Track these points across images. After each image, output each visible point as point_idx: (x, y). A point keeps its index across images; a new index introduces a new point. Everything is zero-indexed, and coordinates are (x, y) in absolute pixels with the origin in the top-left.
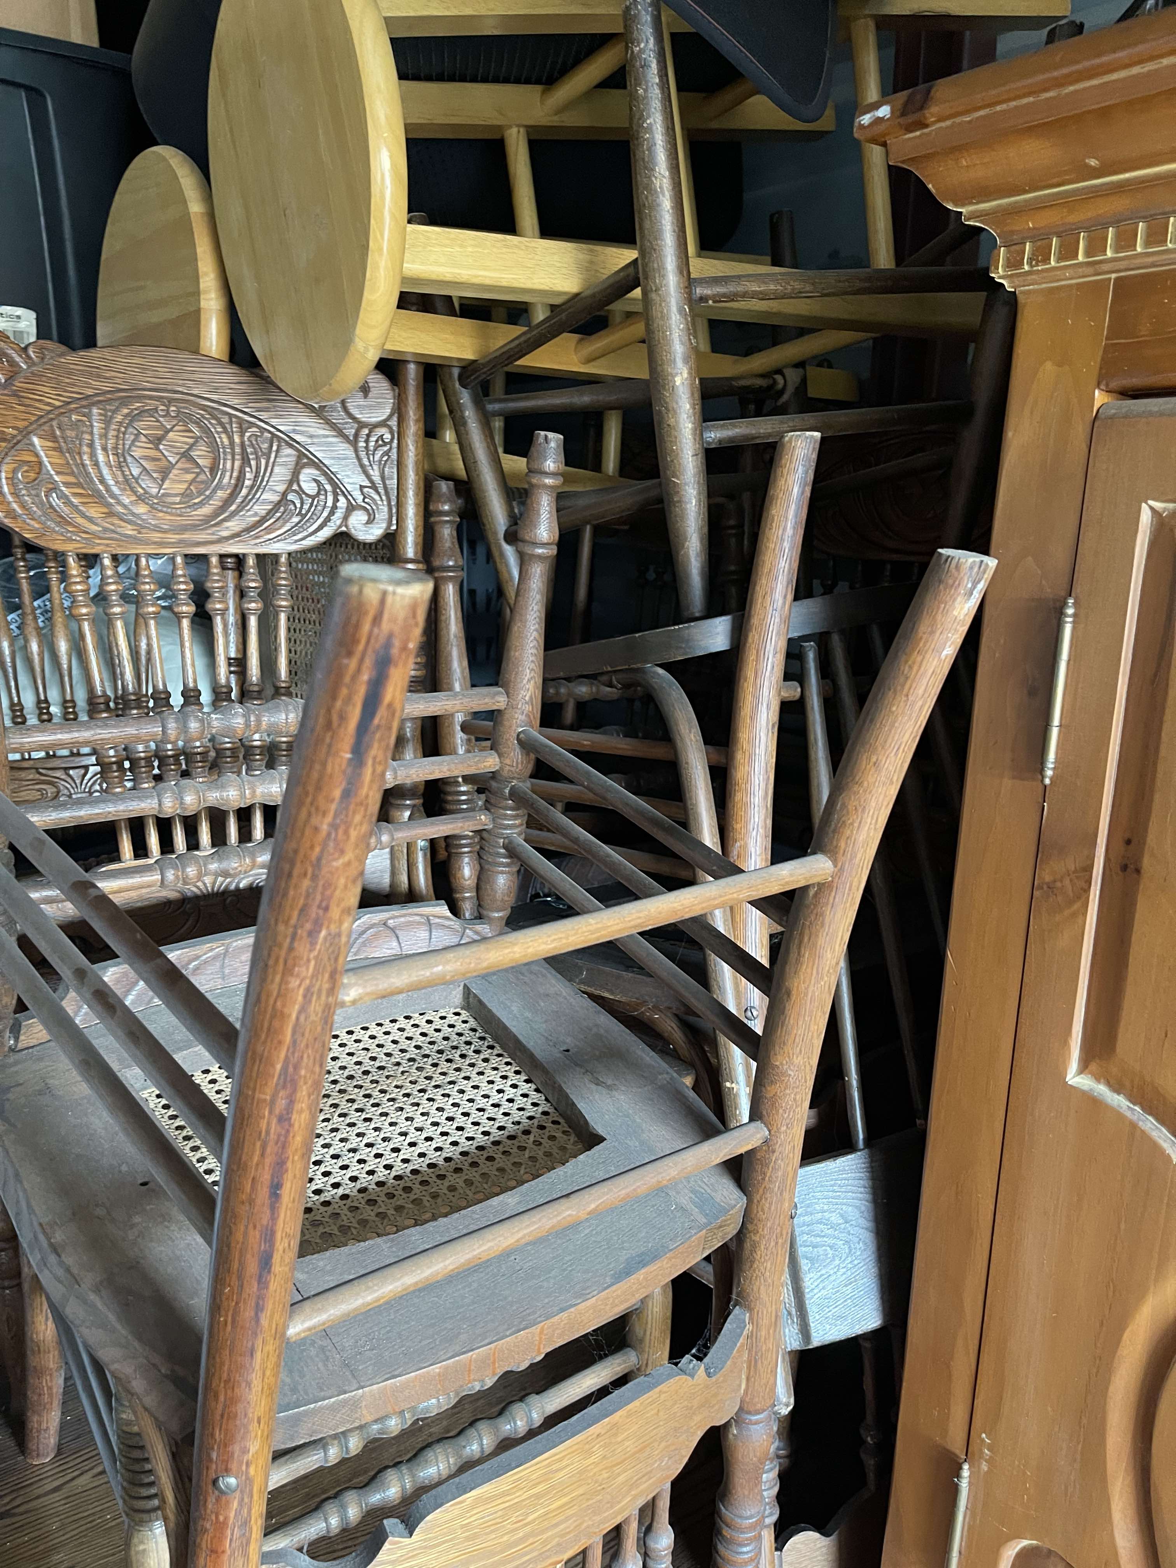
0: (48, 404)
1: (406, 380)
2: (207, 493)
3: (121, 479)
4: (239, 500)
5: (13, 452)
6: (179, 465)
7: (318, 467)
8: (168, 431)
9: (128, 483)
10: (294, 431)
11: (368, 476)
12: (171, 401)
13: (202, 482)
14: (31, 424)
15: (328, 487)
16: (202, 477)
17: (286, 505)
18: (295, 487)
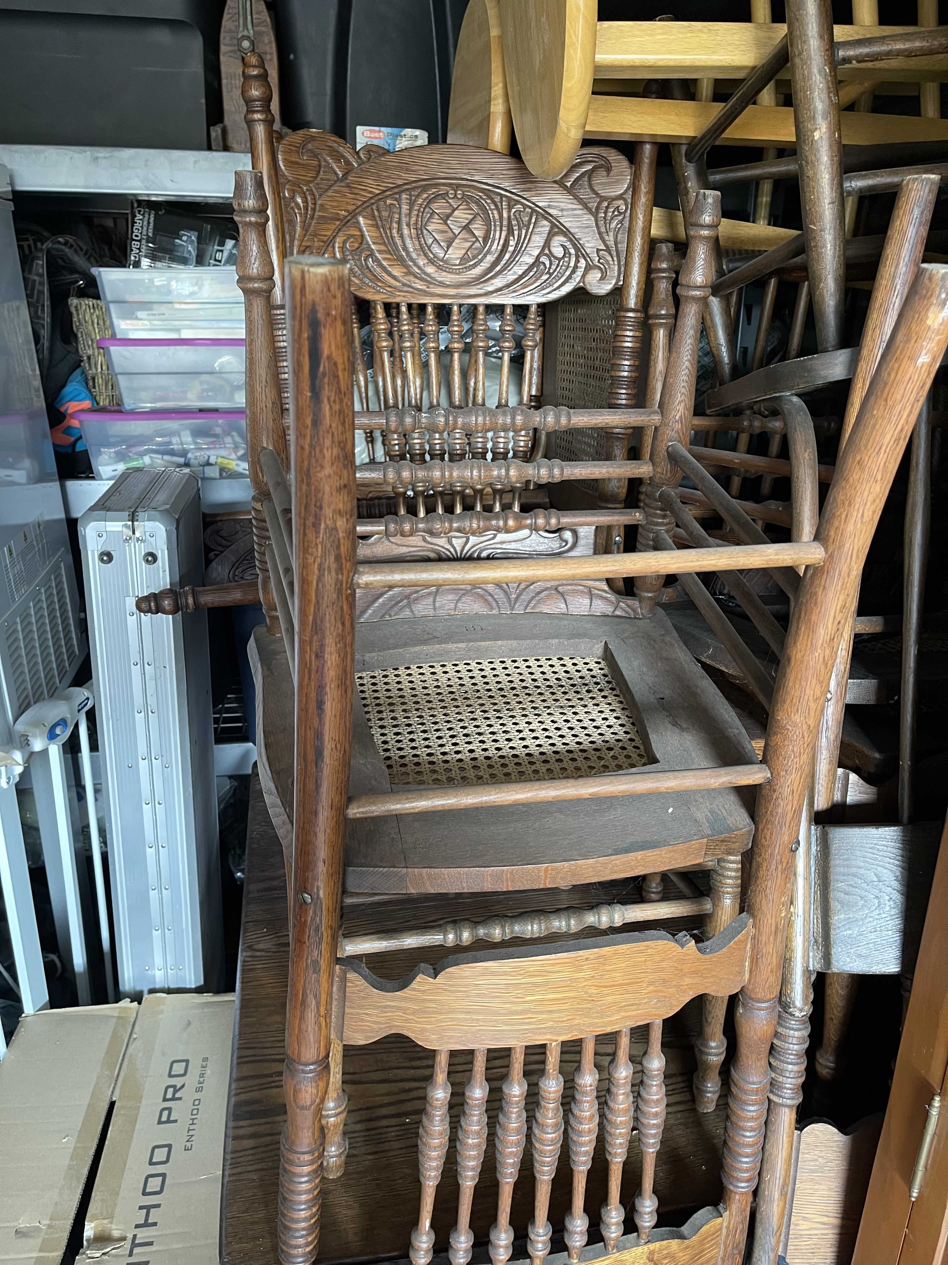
0: (370, 192)
1: (642, 159)
2: (480, 257)
3: (418, 247)
4: (503, 262)
5: (344, 229)
6: (460, 236)
7: (565, 235)
8: (454, 210)
9: (424, 250)
10: (549, 206)
11: (604, 241)
12: (459, 186)
13: (476, 249)
14: (358, 208)
15: (572, 251)
16: (477, 244)
17: (538, 267)
18: (547, 251)
